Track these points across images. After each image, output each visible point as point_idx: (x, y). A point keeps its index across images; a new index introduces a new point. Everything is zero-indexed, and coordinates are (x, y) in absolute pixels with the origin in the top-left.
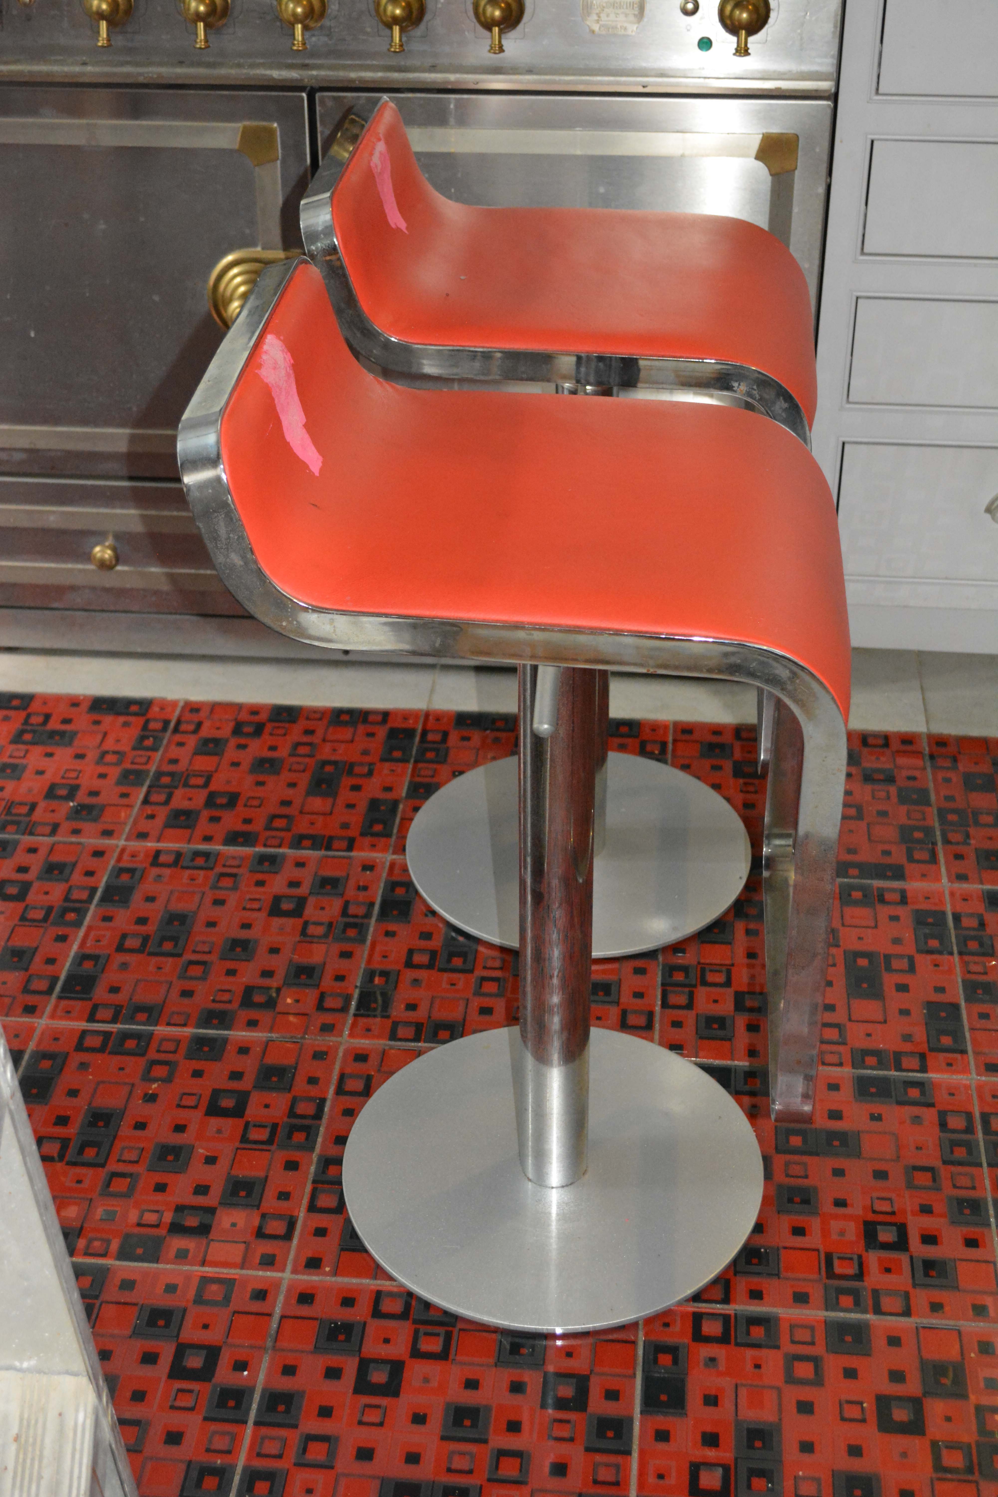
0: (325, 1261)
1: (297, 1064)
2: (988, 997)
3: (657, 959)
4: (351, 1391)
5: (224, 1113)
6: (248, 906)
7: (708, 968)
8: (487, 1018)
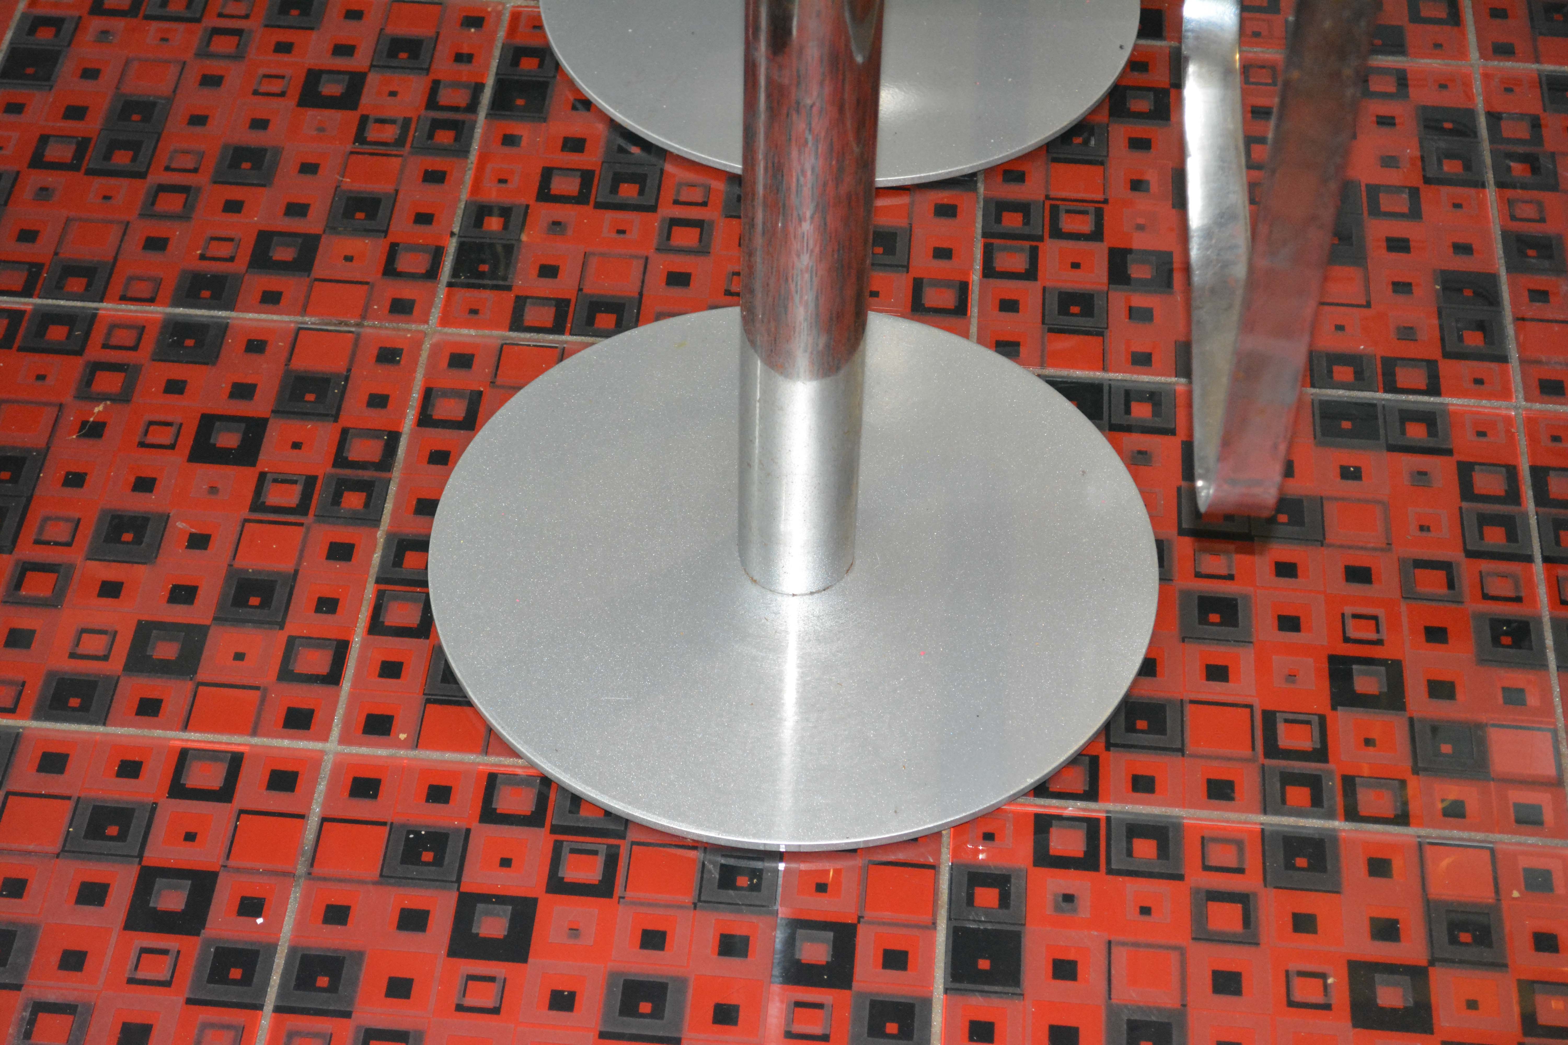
0: (397, 723)
1: (349, 370)
2: (1546, 264)
3: (975, 189)
4: (443, 952)
5: (222, 457)
6: (263, 88)
7: (1063, 206)
8: (677, 292)
